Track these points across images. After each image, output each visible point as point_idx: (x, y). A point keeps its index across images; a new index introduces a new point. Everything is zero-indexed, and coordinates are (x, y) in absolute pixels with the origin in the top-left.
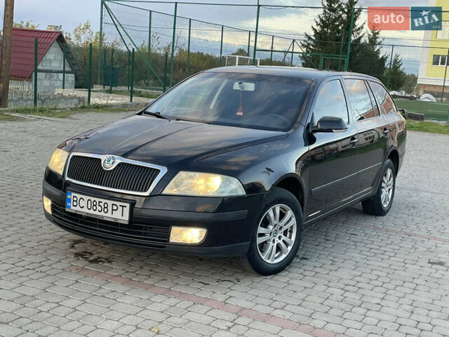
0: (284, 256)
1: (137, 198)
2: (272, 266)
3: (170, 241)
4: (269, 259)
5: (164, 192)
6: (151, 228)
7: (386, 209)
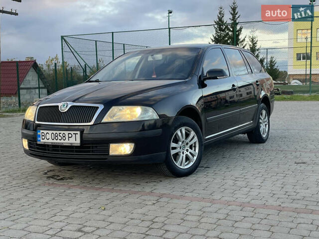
0: (191, 164)
1: (84, 127)
2: (183, 170)
3: (110, 154)
4: (181, 165)
5: (103, 121)
6: (96, 147)
7: (265, 138)
